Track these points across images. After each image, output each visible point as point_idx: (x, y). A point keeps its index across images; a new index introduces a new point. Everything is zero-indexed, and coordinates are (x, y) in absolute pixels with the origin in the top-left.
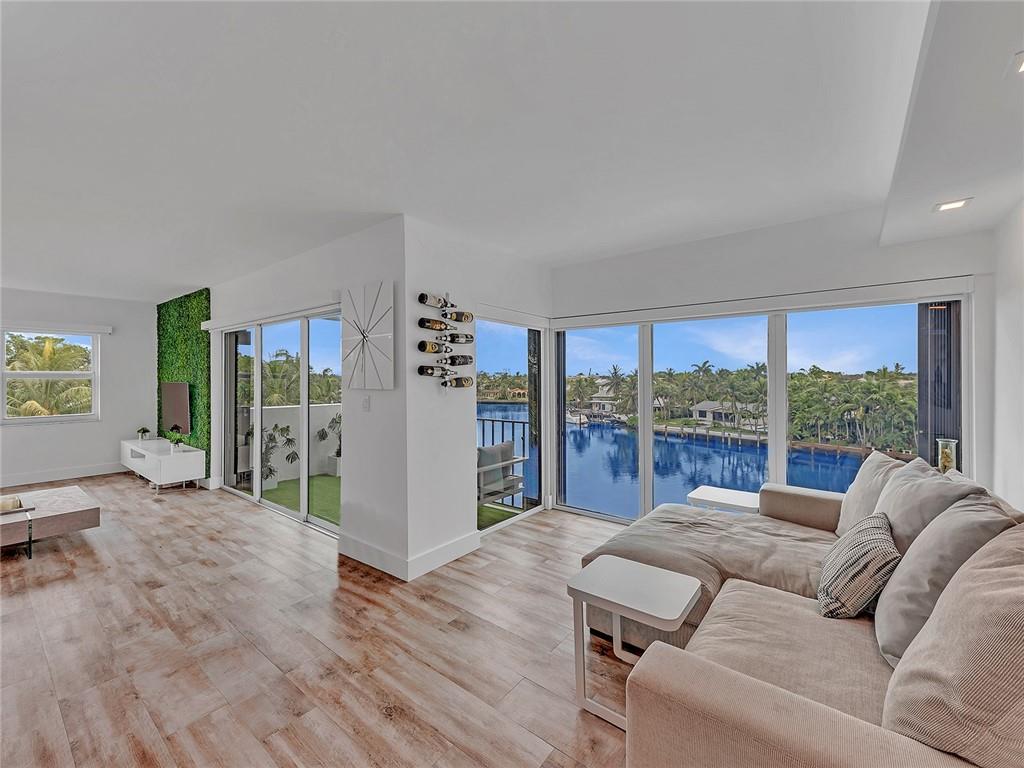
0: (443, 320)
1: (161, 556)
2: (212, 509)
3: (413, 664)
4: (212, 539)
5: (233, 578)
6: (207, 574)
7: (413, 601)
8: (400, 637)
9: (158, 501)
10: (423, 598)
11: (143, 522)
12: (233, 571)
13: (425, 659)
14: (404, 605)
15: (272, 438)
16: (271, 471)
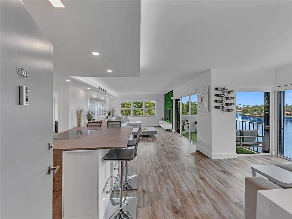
0: (223, 94)
1: (165, 141)
2: (173, 135)
3: (208, 173)
4: (172, 140)
5: (175, 148)
6: (171, 146)
7: (212, 163)
8: (207, 168)
9: (165, 132)
10: (215, 163)
11: (162, 135)
12: (176, 147)
13: (211, 174)
14: (209, 163)
15: (184, 122)
16: (184, 130)
